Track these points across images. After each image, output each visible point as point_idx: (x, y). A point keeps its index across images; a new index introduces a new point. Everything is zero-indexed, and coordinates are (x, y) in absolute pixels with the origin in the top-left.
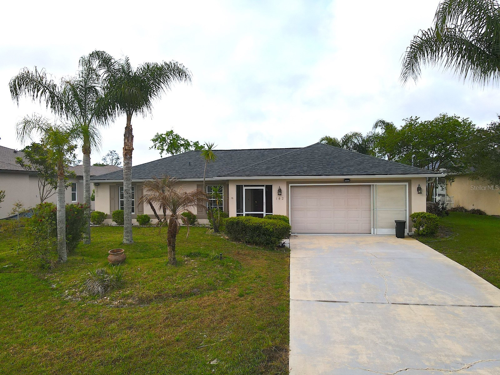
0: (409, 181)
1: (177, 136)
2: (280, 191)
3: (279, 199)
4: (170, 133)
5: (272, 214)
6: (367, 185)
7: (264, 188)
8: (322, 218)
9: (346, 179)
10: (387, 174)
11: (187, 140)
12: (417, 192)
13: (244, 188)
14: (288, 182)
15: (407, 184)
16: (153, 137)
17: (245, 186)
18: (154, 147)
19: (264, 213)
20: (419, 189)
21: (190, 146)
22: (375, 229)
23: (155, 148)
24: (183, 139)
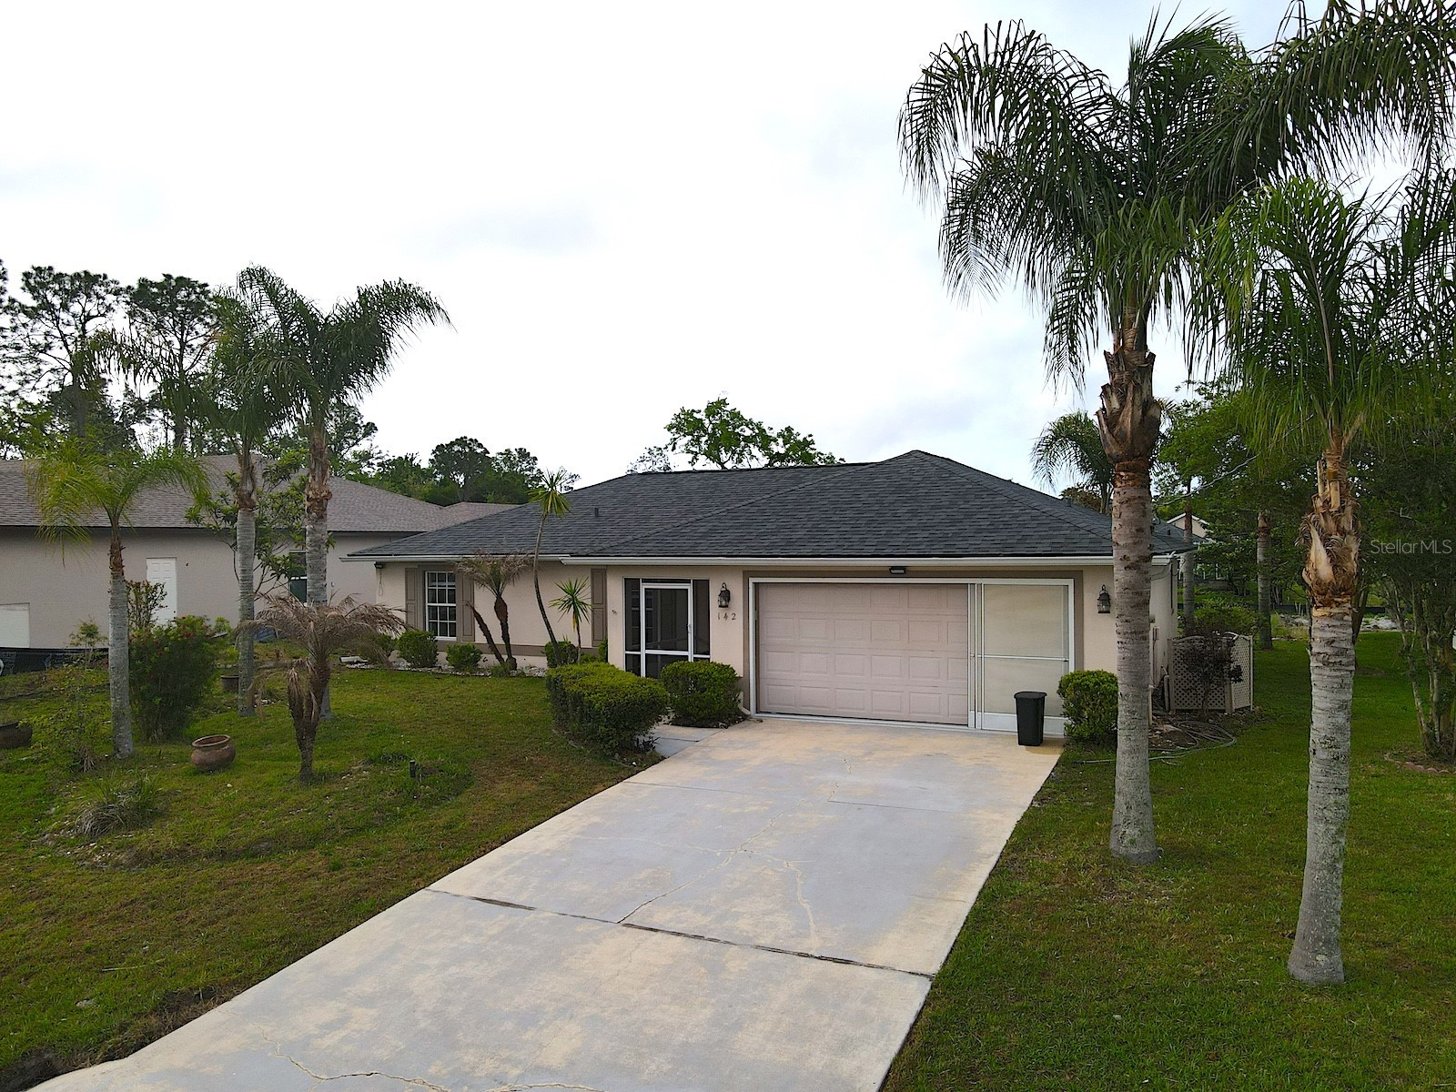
0: (1076, 574)
1: (736, 415)
2: (726, 595)
3: (726, 617)
4: (715, 408)
5: (709, 659)
6: (955, 582)
7: (689, 587)
8: (839, 674)
9: (893, 568)
10: (998, 555)
11: (759, 426)
12: (1098, 610)
13: (643, 587)
14: (748, 573)
15: (1070, 583)
16: (669, 420)
17: (645, 581)
18: (670, 447)
19: (690, 654)
20: (1105, 599)
21: (771, 440)
22: (978, 714)
23: (674, 449)
24: (749, 423)
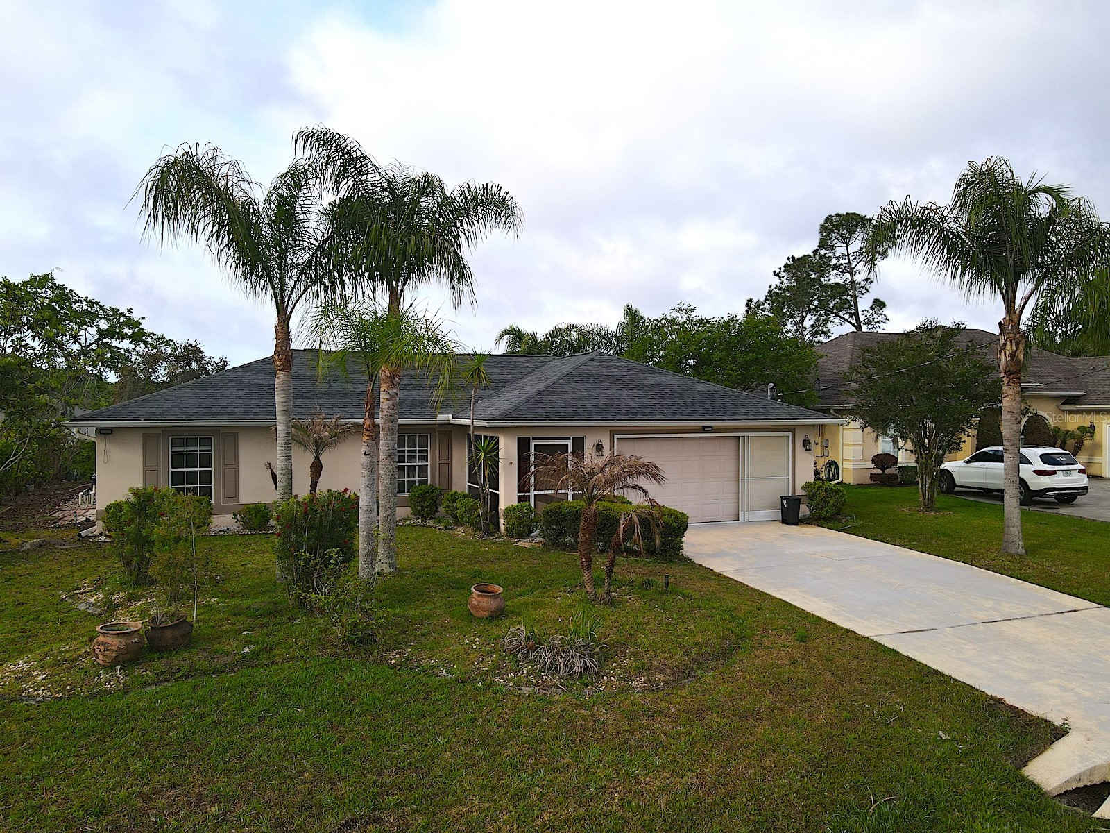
0: (792, 429)
2: (600, 448)
7: (569, 443)
8: (663, 496)
9: (706, 427)
12: (804, 449)
13: (533, 443)
14: (615, 432)
15: (790, 434)
17: (534, 439)
19: (570, 491)
20: (806, 443)
22: (746, 513)
